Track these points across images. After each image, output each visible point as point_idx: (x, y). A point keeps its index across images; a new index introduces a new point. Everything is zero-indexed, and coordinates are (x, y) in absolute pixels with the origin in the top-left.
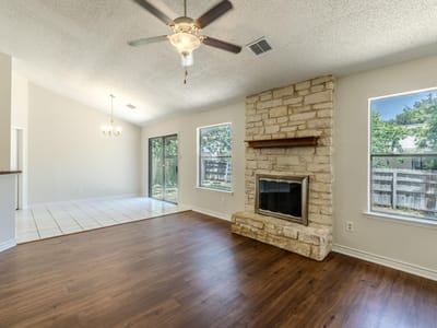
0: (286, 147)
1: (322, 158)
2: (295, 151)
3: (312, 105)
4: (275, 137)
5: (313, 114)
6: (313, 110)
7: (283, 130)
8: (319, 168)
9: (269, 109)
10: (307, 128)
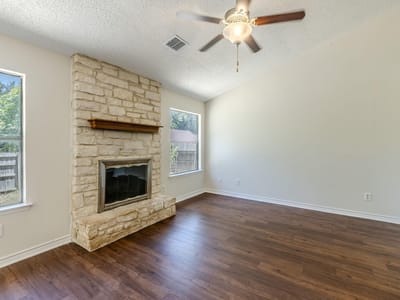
0: (132, 132)
1: (156, 144)
2: (141, 136)
3: (150, 100)
4: (121, 120)
5: (151, 108)
6: (150, 104)
7: (129, 114)
8: (156, 150)
9: (114, 86)
10: (148, 118)
